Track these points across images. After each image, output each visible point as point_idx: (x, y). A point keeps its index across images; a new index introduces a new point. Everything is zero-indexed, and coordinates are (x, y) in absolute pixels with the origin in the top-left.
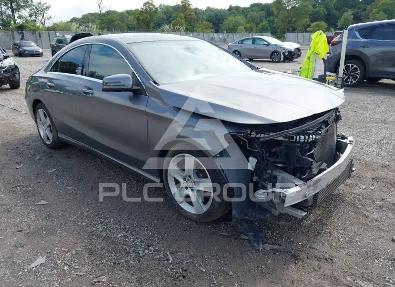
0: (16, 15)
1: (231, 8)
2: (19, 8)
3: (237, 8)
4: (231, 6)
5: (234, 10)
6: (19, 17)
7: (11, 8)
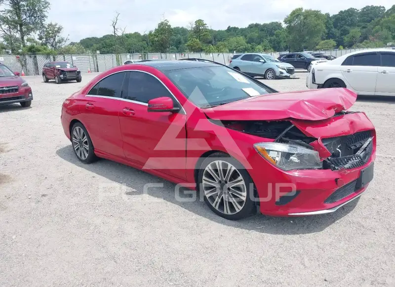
0: (25, 38)
1: (229, 29)
2: (29, 30)
3: (235, 29)
4: (229, 27)
5: (232, 31)
6: (28, 40)
7: (21, 30)
